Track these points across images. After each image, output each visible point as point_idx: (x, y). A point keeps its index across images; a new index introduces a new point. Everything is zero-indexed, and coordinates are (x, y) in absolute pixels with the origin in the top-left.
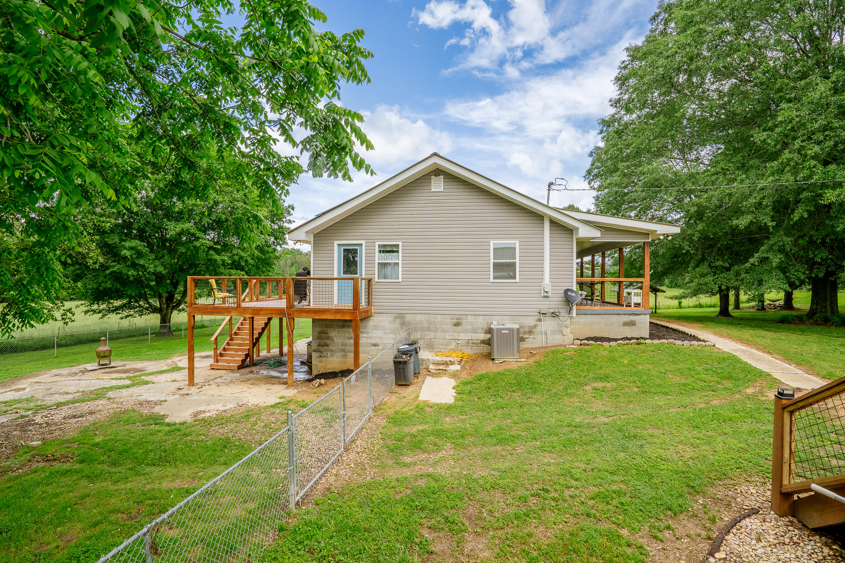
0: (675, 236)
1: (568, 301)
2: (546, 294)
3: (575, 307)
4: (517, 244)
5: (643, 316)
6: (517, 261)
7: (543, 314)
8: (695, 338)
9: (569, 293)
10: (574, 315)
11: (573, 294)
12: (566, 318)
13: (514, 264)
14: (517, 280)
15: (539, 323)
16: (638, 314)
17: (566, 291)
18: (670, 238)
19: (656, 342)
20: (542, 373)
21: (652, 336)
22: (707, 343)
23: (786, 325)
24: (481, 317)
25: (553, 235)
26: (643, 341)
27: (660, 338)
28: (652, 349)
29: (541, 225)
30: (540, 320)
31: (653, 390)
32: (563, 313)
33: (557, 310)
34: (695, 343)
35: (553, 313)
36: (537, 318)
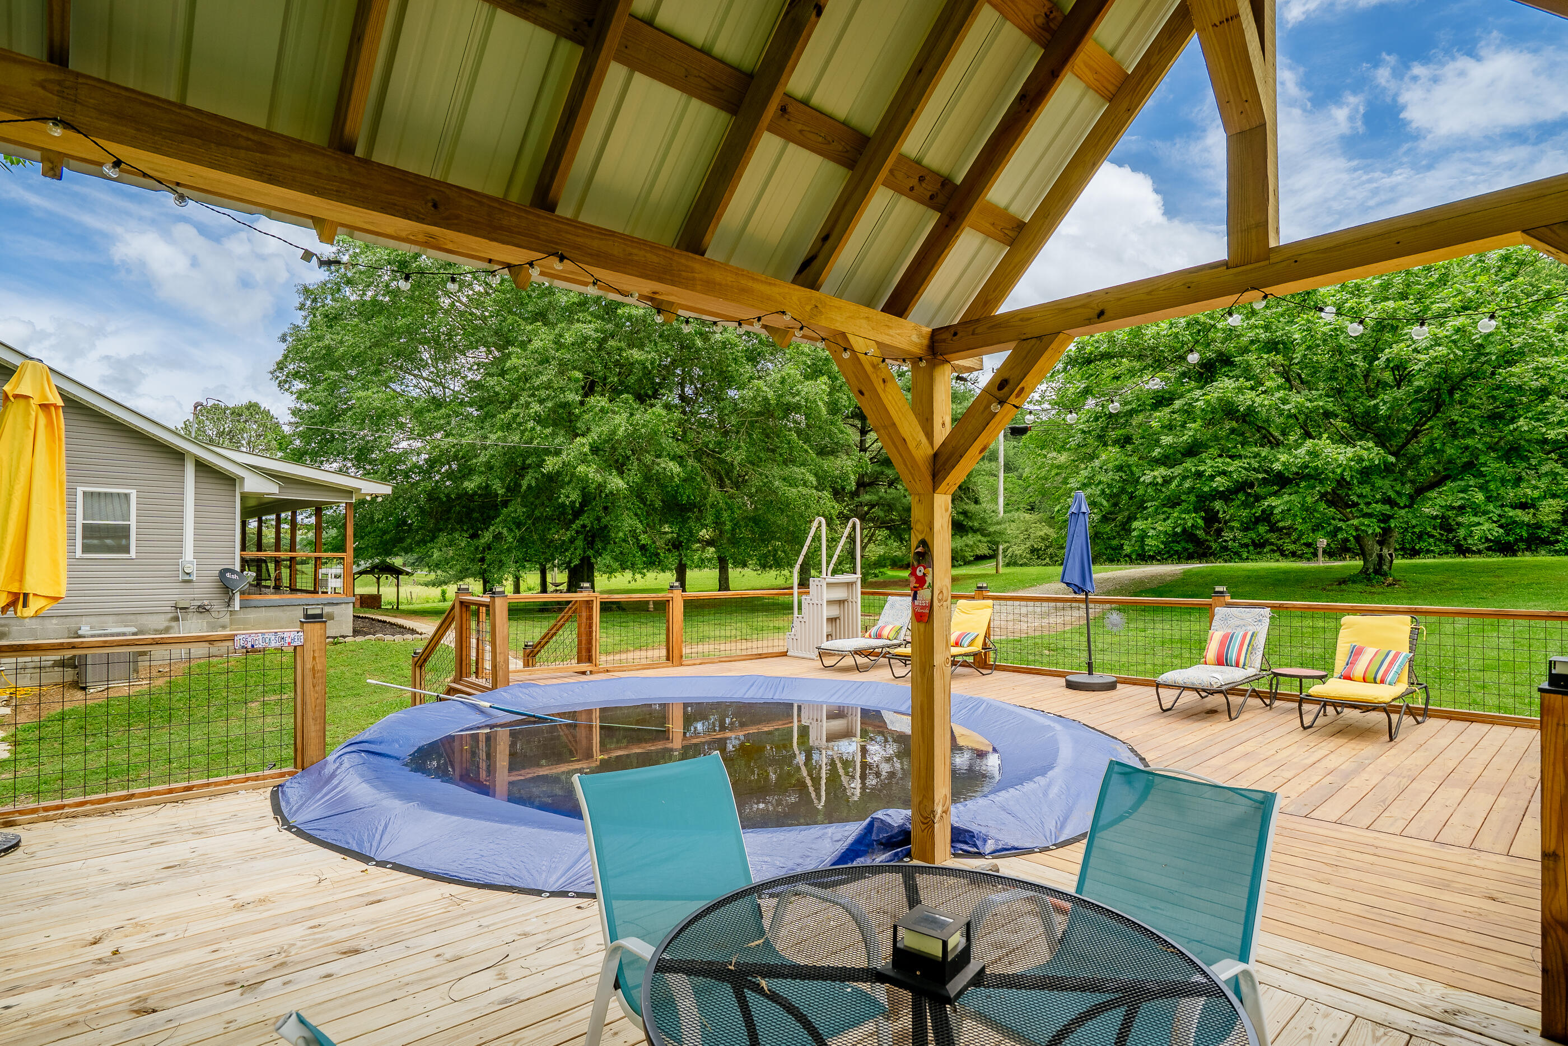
0: (386, 497)
1: (225, 587)
2: (187, 578)
3: (237, 597)
4: (133, 494)
5: (343, 606)
6: (133, 523)
7: (181, 609)
8: (413, 631)
9: (228, 575)
10: (237, 608)
11: (235, 577)
12: (222, 614)
13: (127, 528)
14: (133, 554)
15: (174, 624)
16: (337, 604)
17: (223, 572)
18: (380, 499)
19: (359, 639)
20: (180, 695)
21: (356, 632)
22: (423, 636)
23: (546, 615)
24: (54, 621)
25: (200, 485)
26: (341, 640)
27: (366, 634)
28: (351, 648)
29: (180, 468)
30: (176, 619)
31: (343, 694)
32: (217, 605)
33: (206, 602)
34: (409, 636)
35: (199, 607)
36: (171, 615)
